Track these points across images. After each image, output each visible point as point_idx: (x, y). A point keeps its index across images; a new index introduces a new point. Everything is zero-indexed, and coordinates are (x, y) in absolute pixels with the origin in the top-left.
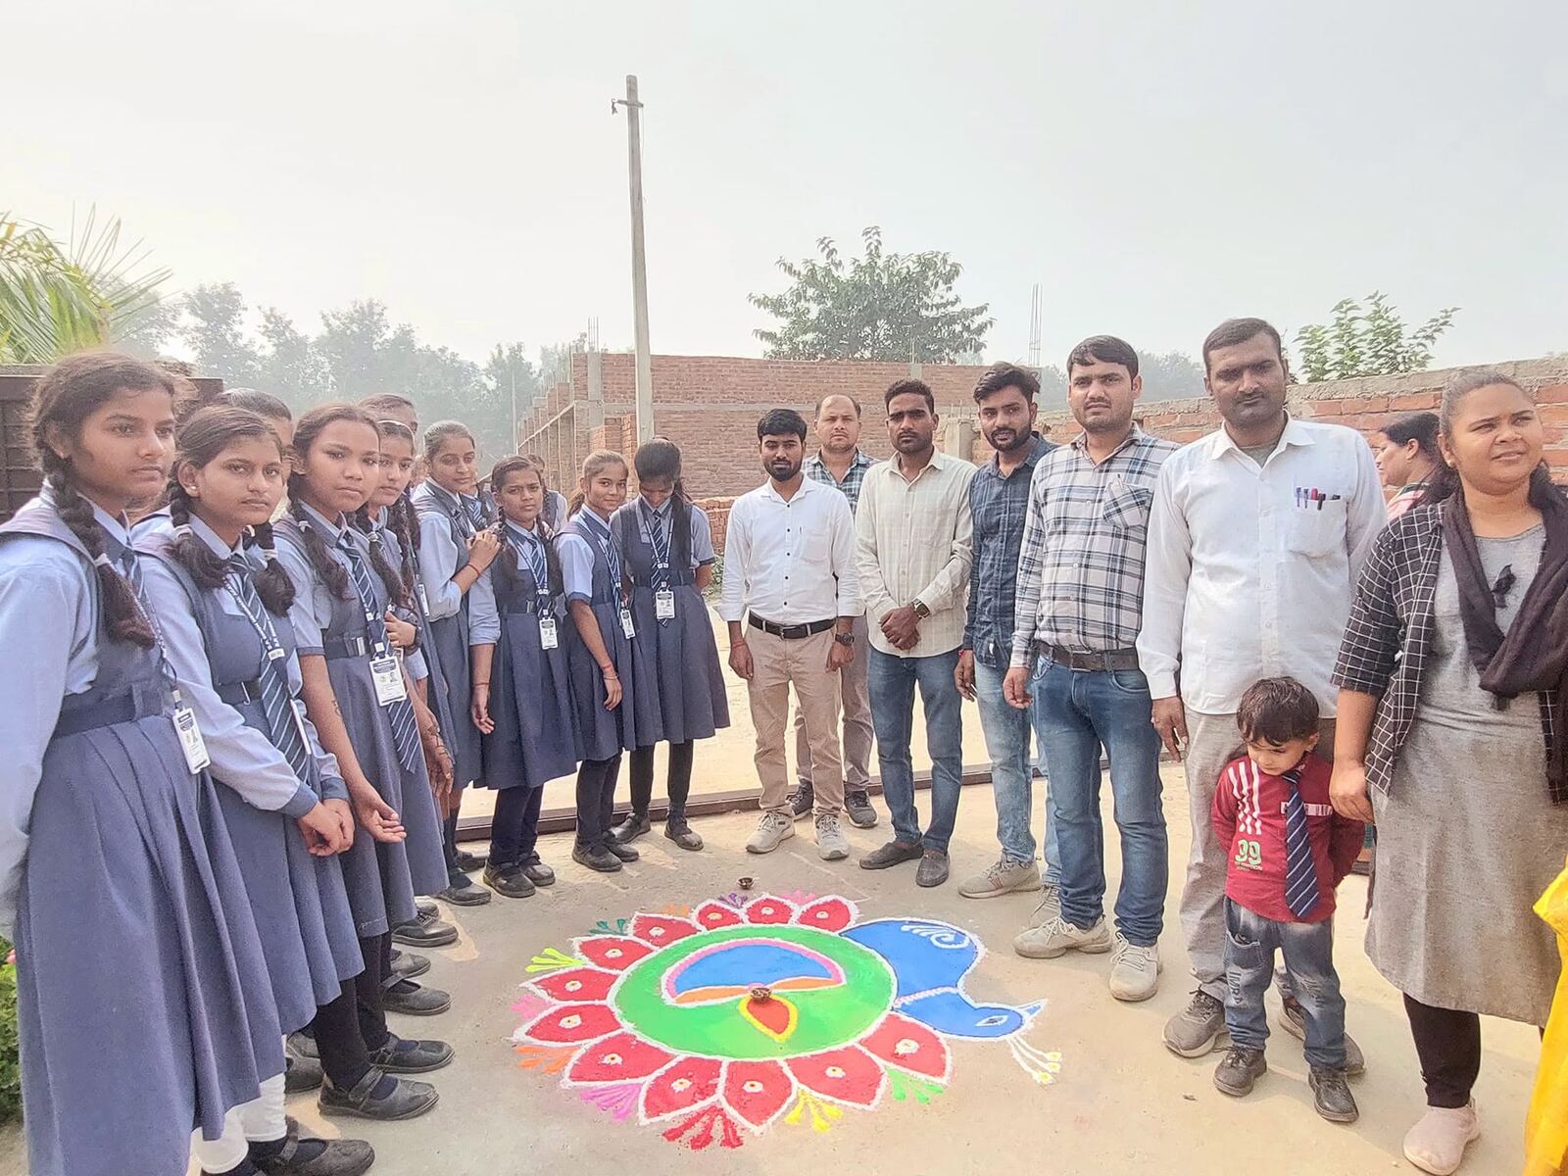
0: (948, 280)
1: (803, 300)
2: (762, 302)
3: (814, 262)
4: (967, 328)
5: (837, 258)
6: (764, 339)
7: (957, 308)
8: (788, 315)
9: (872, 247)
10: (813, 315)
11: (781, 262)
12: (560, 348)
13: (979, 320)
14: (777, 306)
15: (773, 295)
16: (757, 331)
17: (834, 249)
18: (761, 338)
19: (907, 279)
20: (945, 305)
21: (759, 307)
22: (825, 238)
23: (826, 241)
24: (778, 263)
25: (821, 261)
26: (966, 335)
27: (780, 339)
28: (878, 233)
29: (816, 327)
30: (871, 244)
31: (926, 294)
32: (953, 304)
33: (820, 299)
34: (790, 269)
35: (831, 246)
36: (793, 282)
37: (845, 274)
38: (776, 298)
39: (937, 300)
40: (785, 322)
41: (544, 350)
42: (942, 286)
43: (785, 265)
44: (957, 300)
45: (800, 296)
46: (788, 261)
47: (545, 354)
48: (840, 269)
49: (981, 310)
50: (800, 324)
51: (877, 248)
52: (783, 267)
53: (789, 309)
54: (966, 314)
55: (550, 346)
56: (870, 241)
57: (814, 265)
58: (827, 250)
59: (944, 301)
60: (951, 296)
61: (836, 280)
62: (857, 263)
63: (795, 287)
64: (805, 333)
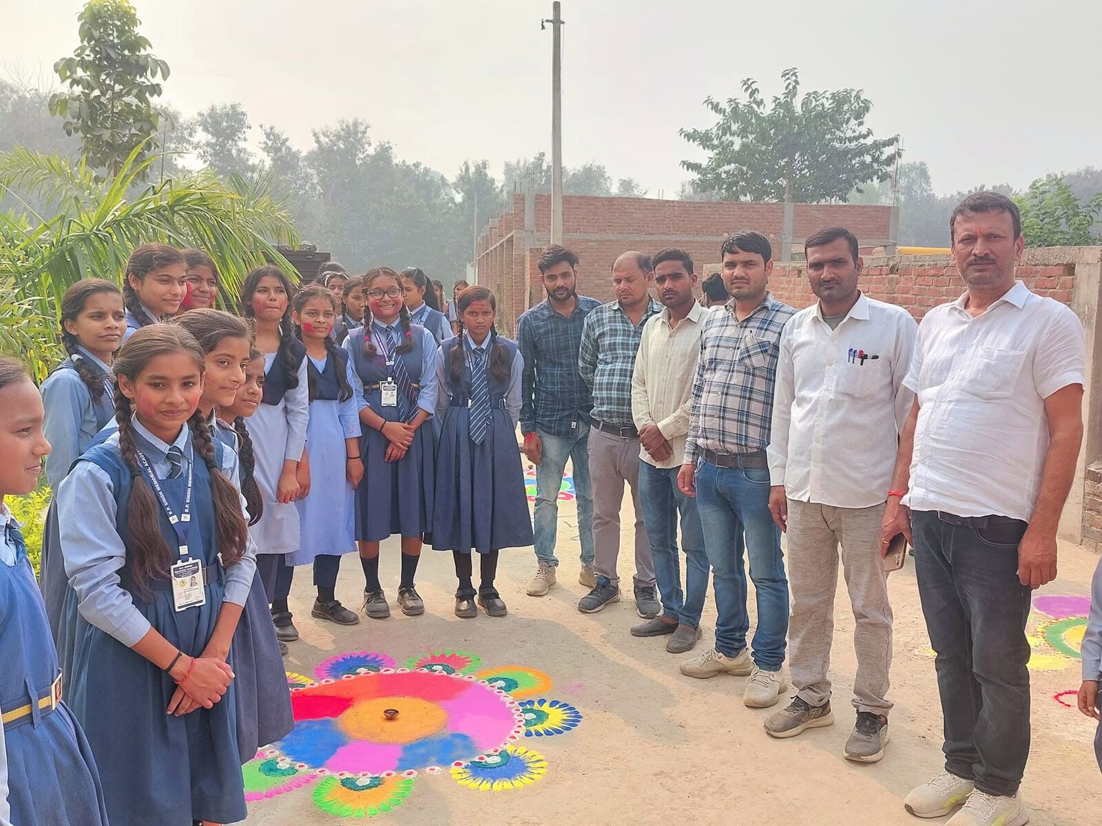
0: (859, 115)
1: (728, 134)
2: (691, 137)
3: (737, 101)
4: (876, 160)
5: (758, 97)
6: (690, 170)
7: (869, 141)
8: (713, 147)
9: (791, 87)
10: (737, 147)
11: (708, 101)
12: (522, 164)
13: (888, 151)
14: (704, 139)
15: (702, 129)
16: (684, 163)
17: (756, 89)
18: (688, 169)
19: (822, 115)
20: (856, 138)
21: (689, 140)
22: (748, 79)
23: (749, 82)
24: (706, 101)
25: (744, 99)
26: (875, 165)
27: (705, 169)
28: (794, 74)
29: (737, 158)
30: (790, 84)
31: (838, 129)
32: (865, 137)
33: (743, 133)
34: (716, 107)
35: (754, 86)
36: (719, 118)
37: (767, 110)
38: (703, 132)
39: (849, 134)
40: (711, 154)
41: (507, 165)
42: (853, 122)
43: (712, 103)
44: (870, 133)
45: (725, 129)
46: (715, 101)
47: (509, 169)
48: (761, 107)
49: (890, 142)
50: (725, 155)
51: (794, 87)
52: (710, 106)
53: (716, 142)
54: (878, 146)
55: (513, 162)
56: (788, 81)
57: (737, 104)
58: (750, 90)
59: (857, 134)
60: (863, 130)
61: (757, 116)
62: (778, 101)
63: (721, 122)
64: (729, 163)
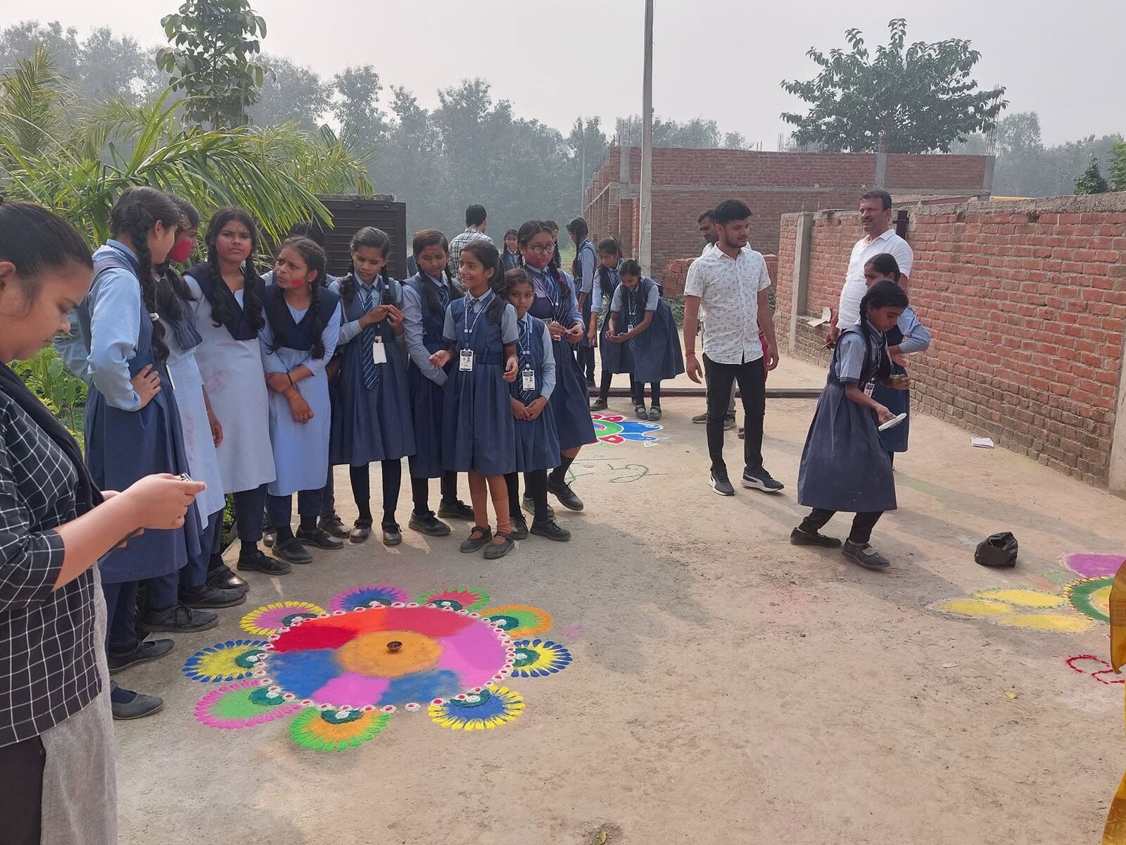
0: (965, 67)
1: (830, 86)
2: (793, 88)
3: (840, 51)
4: (979, 110)
5: (862, 47)
6: (790, 122)
7: (974, 92)
8: (814, 99)
9: (897, 36)
10: (838, 98)
11: (811, 52)
13: (992, 103)
14: (805, 91)
15: (804, 80)
16: (784, 115)
17: (861, 39)
18: (787, 121)
19: (928, 65)
20: (960, 89)
21: (790, 92)
22: (853, 30)
23: (854, 33)
24: (808, 53)
25: (848, 49)
26: (978, 116)
27: (805, 121)
28: (904, 25)
29: (839, 110)
30: (896, 33)
31: (943, 80)
32: (969, 88)
33: (844, 84)
34: (819, 59)
35: (858, 36)
36: (821, 69)
37: (870, 60)
38: (805, 84)
39: (953, 84)
40: (812, 105)
42: (959, 72)
43: (815, 54)
44: (974, 84)
45: (827, 80)
46: (818, 51)
48: (865, 57)
49: (996, 94)
50: (827, 105)
51: (901, 37)
52: (813, 57)
53: (817, 93)
54: (983, 97)
56: (894, 31)
57: (840, 54)
58: (854, 40)
59: (960, 85)
60: (968, 81)
61: (861, 68)
62: (882, 51)
63: (824, 73)
64: (830, 116)
